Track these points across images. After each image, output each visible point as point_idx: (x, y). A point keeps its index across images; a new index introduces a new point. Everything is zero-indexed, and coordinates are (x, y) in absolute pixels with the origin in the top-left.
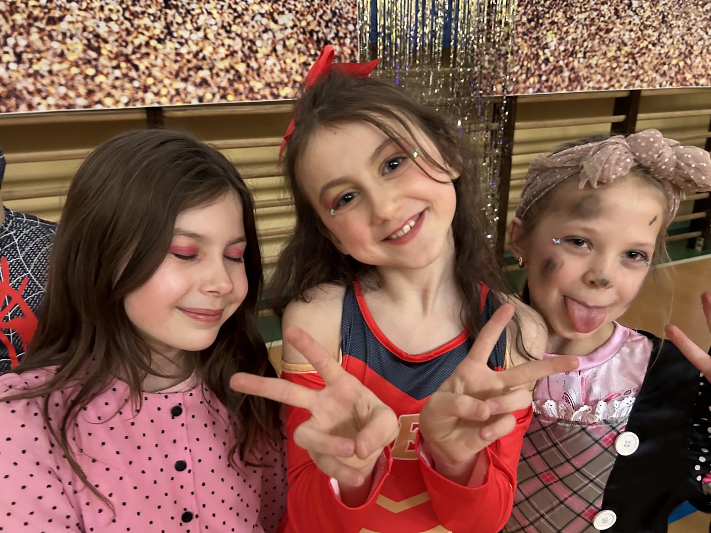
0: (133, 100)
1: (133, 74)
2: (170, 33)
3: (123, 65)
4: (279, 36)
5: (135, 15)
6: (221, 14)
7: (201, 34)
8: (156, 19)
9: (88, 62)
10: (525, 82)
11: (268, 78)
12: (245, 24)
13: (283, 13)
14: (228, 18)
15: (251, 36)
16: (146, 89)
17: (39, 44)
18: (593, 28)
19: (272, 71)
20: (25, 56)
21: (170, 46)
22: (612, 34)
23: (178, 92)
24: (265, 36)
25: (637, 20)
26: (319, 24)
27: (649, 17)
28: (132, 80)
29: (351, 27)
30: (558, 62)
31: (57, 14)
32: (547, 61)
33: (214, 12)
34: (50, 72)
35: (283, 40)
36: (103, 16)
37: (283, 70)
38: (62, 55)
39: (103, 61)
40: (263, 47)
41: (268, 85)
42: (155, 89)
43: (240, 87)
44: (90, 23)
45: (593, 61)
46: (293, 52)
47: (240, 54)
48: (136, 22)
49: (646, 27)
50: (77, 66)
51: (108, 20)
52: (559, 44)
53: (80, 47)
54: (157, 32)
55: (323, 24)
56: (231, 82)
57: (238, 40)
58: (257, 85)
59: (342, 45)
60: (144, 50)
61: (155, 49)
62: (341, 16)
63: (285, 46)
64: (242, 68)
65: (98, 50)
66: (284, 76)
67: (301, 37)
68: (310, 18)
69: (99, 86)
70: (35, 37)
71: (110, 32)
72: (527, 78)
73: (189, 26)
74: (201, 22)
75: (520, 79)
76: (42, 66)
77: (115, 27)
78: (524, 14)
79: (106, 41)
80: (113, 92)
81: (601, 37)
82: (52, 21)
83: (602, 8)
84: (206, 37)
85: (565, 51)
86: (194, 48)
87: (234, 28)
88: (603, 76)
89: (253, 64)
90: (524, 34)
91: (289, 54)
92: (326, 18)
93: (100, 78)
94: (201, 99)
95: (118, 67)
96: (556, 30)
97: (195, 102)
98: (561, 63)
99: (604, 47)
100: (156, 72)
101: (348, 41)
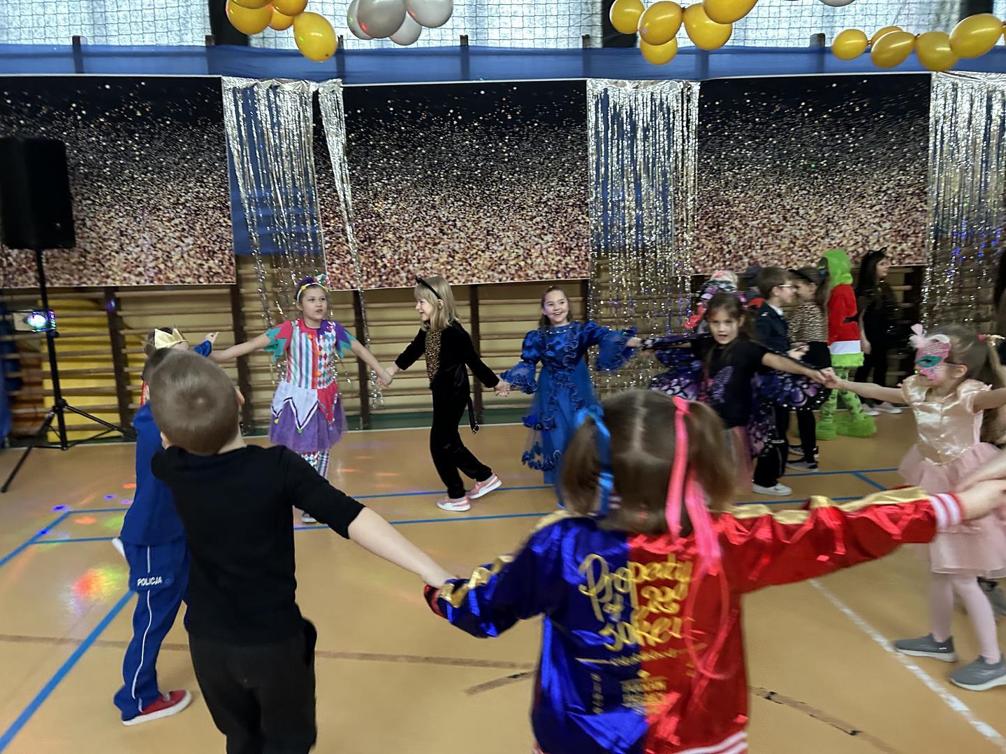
0: (467, 281)
1: (468, 268)
2: (488, 248)
3: (464, 264)
4: (544, 246)
5: (472, 240)
6: (514, 237)
7: (503, 247)
8: (482, 241)
9: (448, 263)
10: (711, 266)
11: (537, 268)
12: (526, 241)
13: (546, 235)
14: (518, 239)
15: (528, 247)
16: (473, 275)
17: (428, 255)
18: (766, 230)
19: (539, 265)
20: (422, 261)
21: (488, 254)
22: (782, 233)
23: (489, 276)
24: (536, 247)
25: (804, 222)
26: (567, 240)
27: (815, 220)
28: (468, 271)
29: (586, 240)
30: (737, 252)
31: (437, 241)
32: (730, 252)
33: (511, 236)
34: (431, 268)
35: (547, 248)
36: (457, 241)
37: (546, 264)
38: (437, 260)
39: (455, 262)
40: (535, 253)
41: (537, 272)
42: (478, 275)
43: (521, 274)
44: (451, 245)
45: (770, 251)
46: (552, 254)
47: (522, 257)
48: (473, 243)
49: (813, 227)
50: (444, 265)
51: (460, 242)
52: (739, 241)
53: (446, 256)
54: (482, 247)
55: (569, 239)
56: (517, 271)
57: (522, 249)
58: (530, 272)
59: (580, 250)
60: (475, 256)
61: (480, 256)
62: (580, 235)
63: (547, 251)
64: (522, 264)
65: (453, 257)
66: (546, 268)
67: (557, 246)
68: (562, 236)
69: (452, 274)
70: (427, 252)
71: (460, 248)
72: (713, 263)
73: (498, 244)
74: (503, 242)
75: (707, 264)
76: (428, 265)
77: (462, 246)
78: (706, 224)
79: (458, 253)
80: (458, 277)
81: (773, 235)
82: (435, 244)
83: (771, 216)
84: (505, 249)
85: (743, 245)
86: (499, 255)
87: (520, 243)
88: (780, 260)
89: (529, 261)
90: (707, 236)
91: (550, 256)
92: (571, 236)
93: (453, 270)
94: (500, 280)
95: (462, 265)
96: (735, 232)
97: (498, 282)
98: (741, 253)
99: (778, 241)
100: (479, 267)
101: (583, 248)
